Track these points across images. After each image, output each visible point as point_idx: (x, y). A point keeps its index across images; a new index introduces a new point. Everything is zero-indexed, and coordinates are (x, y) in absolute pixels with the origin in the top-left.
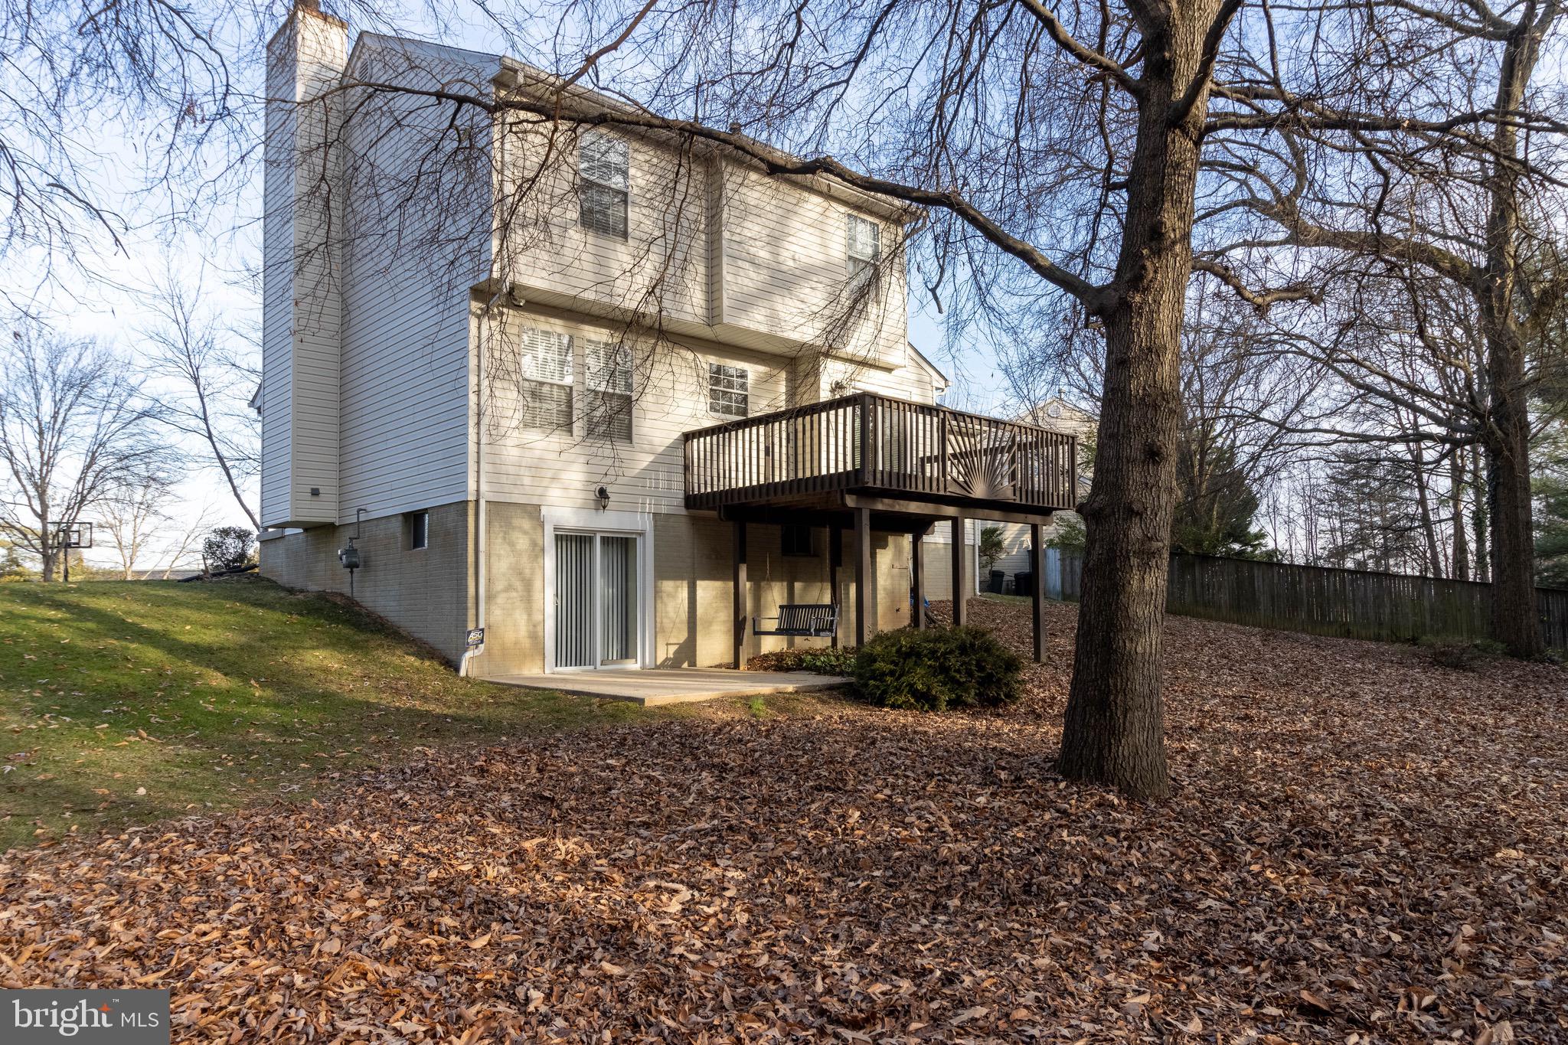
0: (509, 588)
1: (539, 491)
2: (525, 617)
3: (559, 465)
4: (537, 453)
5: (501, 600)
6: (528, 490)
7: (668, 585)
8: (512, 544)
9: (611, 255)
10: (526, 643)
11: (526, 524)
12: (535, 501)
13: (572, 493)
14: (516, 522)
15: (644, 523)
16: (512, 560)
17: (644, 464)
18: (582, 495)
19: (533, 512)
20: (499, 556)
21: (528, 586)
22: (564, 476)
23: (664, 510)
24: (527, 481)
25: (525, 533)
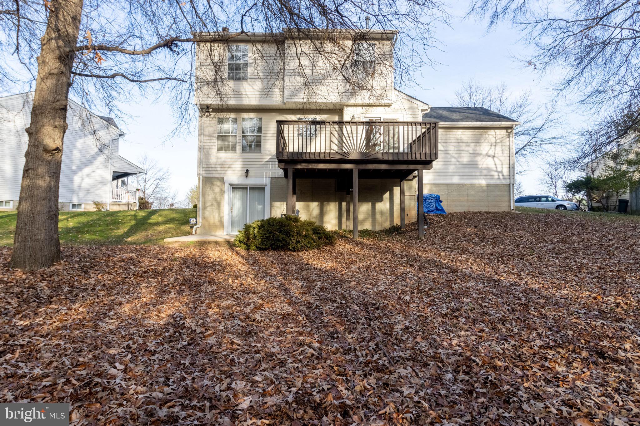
0: (212, 205)
1: (223, 172)
2: (217, 215)
3: (231, 163)
4: (223, 160)
5: (209, 209)
6: (220, 172)
7: (277, 204)
8: (213, 190)
9: (241, 87)
10: (218, 224)
11: (218, 183)
12: (222, 176)
13: (236, 172)
14: (215, 183)
15: (266, 181)
16: (213, 196)
17: (267, 160)
18: (240, 172)
19: (222, 179)
20: (208, 195)
21: (219, 204)
22: (233, 166)
23: (275, 176)
24: (219, 169)
25: (218, 186)
